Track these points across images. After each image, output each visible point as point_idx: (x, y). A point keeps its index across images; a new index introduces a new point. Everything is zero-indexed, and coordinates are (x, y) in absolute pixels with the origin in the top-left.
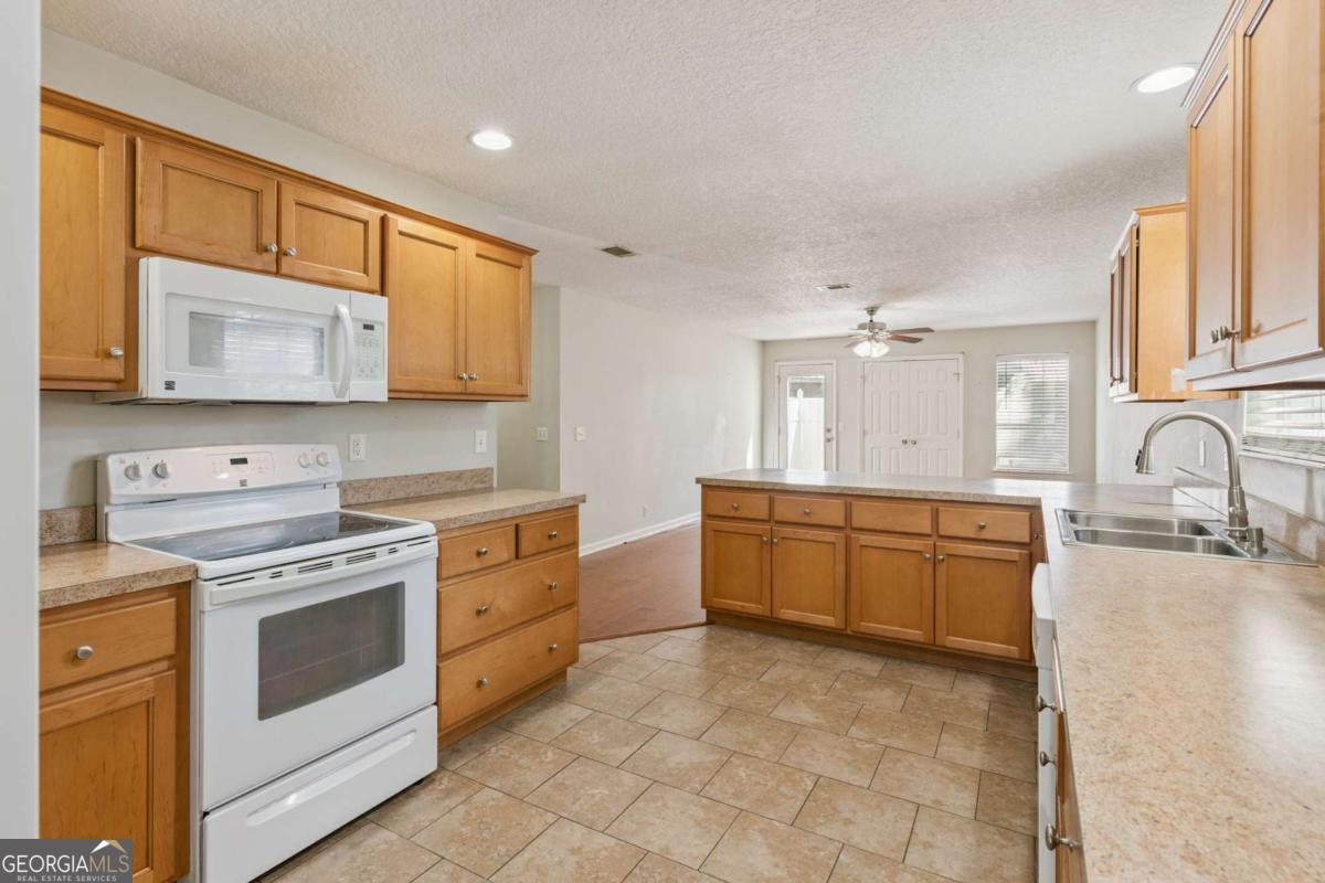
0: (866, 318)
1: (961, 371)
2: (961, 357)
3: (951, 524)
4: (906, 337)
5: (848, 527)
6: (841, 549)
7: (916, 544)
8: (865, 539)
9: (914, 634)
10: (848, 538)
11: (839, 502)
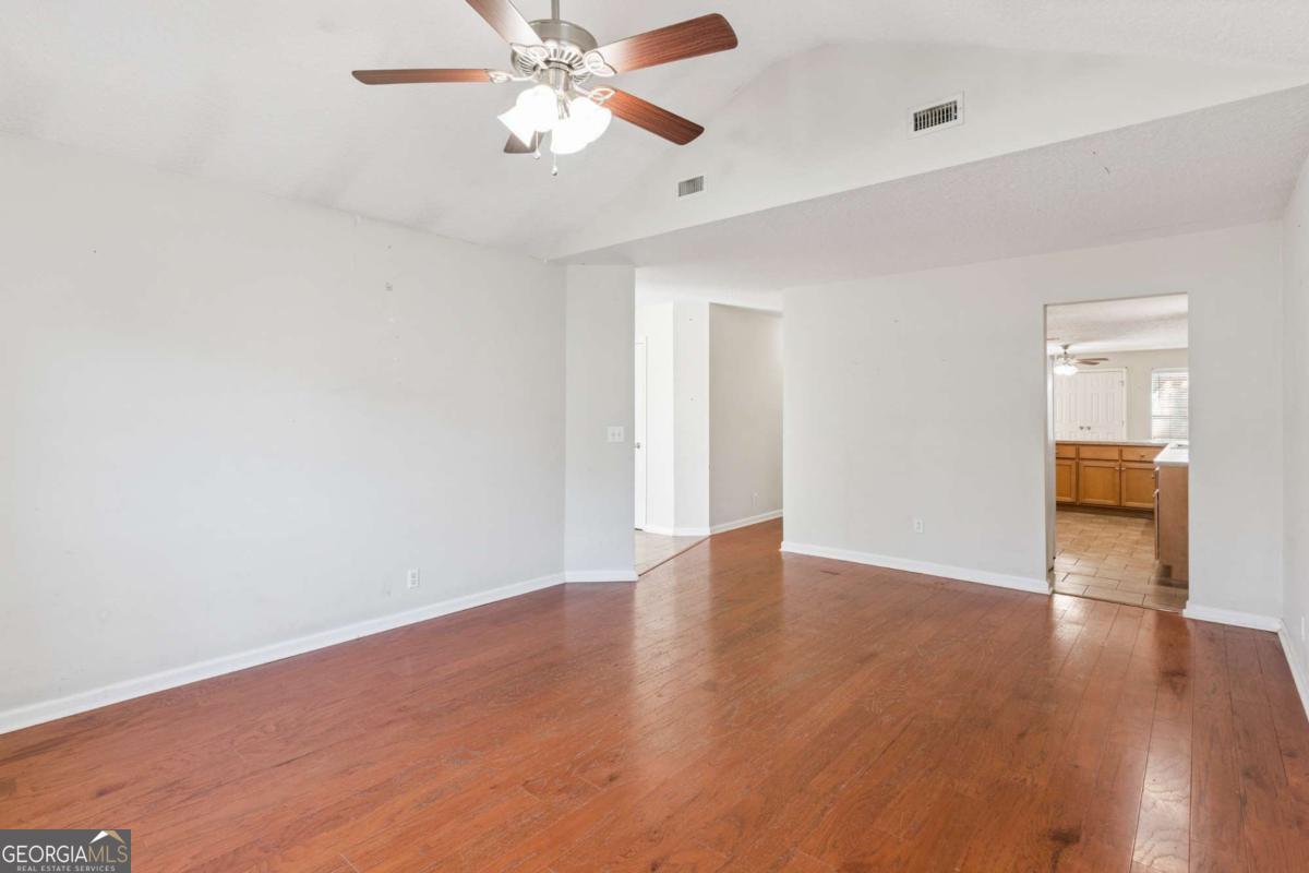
0: (1062, 351)
1: (1125, 378)
2: (1124, 370)
3: (1127, 455)
4: (1090, 362)
5: (1078, 459)
6: (1074, 467)
7: (1112, 464)
8: (1086, 463)
9: (1111, 502)
10: (1078, 464)
11: (1073, 448)
